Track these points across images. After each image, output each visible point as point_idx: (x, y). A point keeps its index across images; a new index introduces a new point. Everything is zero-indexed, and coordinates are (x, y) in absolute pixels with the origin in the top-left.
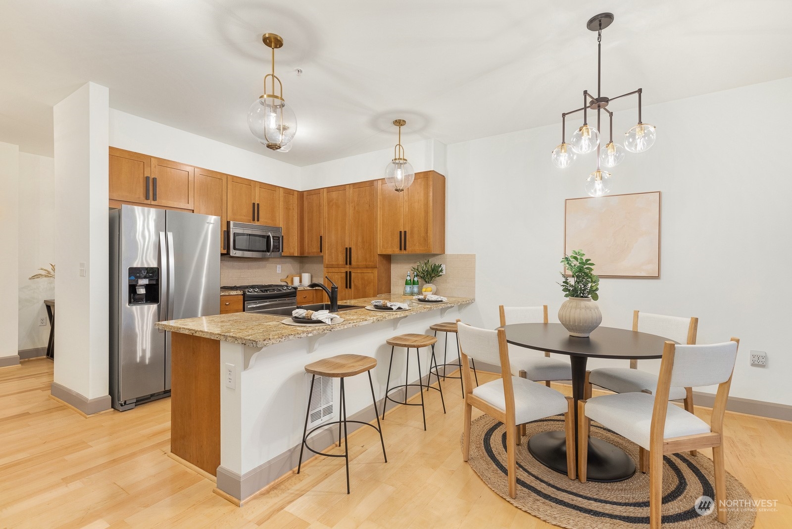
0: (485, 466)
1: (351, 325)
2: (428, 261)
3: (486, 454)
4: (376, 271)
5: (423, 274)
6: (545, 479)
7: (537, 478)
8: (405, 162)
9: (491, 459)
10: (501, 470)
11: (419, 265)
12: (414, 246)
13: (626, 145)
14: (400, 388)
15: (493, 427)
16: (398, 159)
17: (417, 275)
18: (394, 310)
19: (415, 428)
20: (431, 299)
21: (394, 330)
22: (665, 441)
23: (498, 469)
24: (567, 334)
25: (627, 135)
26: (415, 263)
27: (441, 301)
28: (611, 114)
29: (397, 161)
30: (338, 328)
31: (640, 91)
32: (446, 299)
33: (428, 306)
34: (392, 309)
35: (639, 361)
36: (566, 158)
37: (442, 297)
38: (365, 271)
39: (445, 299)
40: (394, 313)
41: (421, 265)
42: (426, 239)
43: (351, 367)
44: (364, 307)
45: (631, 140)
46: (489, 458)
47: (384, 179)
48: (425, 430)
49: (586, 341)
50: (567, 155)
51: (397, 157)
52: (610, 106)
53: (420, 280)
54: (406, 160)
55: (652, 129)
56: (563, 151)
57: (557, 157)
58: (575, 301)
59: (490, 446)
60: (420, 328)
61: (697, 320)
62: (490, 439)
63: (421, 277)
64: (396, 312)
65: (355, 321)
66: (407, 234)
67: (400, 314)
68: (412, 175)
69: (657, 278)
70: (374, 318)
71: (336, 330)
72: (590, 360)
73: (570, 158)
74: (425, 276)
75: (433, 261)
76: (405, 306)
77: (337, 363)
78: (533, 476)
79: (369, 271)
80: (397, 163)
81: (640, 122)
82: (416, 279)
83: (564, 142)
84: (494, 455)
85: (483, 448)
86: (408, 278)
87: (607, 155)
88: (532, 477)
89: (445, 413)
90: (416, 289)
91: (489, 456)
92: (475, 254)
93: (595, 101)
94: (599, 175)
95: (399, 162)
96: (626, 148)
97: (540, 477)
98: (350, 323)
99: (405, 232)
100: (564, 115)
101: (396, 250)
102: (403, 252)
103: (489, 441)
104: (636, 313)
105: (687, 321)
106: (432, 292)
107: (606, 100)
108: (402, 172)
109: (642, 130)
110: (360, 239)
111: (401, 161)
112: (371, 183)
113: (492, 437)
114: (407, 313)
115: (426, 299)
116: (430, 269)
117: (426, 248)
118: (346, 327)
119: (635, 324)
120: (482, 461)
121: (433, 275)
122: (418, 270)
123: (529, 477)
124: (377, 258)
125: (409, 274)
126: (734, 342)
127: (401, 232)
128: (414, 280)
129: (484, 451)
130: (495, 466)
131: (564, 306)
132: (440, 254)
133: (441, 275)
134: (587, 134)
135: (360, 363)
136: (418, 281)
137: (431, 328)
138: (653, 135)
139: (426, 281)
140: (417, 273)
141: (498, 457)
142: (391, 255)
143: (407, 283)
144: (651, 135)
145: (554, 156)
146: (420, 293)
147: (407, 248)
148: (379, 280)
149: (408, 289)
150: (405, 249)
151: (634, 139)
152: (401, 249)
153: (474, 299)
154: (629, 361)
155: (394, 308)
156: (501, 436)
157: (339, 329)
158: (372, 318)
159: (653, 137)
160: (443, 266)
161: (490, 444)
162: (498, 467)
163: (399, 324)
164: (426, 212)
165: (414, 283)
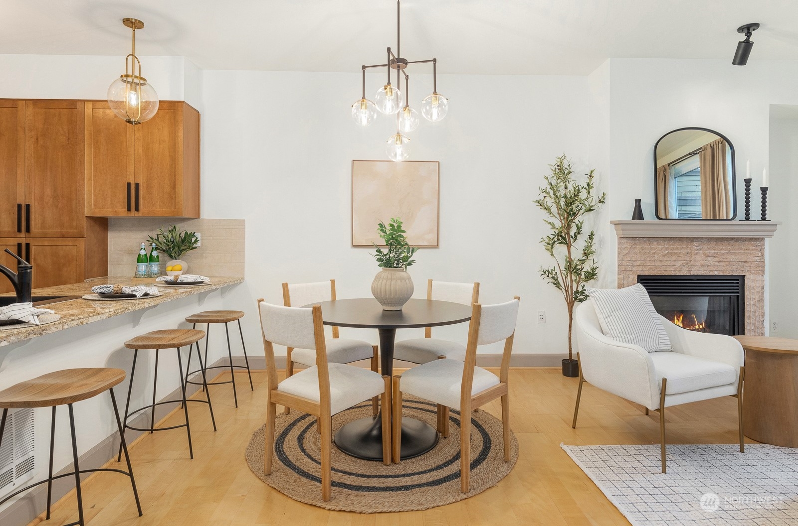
0: (285, 478)
1: (75, 323)
2: (175, 227)
3: (282, 465)
4: (82, 244)
5: (168, 245)
6: (354, 471)
7: (345, 473)
8: (142, 82)
9: (290, 467)
10: (304, 476)
11: (159, 233)
12: (151, 205)
13: (424, 112)
14: (142, 411)
15: (283, 432)
16: (132, 76)
17: (156, 249)
18: (138, 297)
19: (175, 459)
20: (185, 280)
21: (133, 327)
22: (472, 398)
23: (301, 477)
24: (380, 308)
25: (424, 102)
26: (151, 230)
27: (202, 282)
28: (407, 77)
29: (130, 79)
30: (53, 328)
31: (435, 61)
32: (208, 279)
33: (182, 290)
34: (134, 296)
35: (433, 328)
36: (367, 115)
37: (202, 277)
38: (60, 242)
39: (206, 280)
40: (138, 301)
41: (162, 232)
42: (173, 196)
43: (82, 386)
44: (80, 297)
45: (428, 108)
46: (287, 468)
47: (106, 101)
48: (192, 458)
49: (398, 314)
50: (368, 112)
51: (130, 73)
52: (409, 69)
53: (160, 255)
54: (145, 80)
55: (445, 101)
56: (363, 107)
57: (356, 112)
58: (388, 273)
59: (285, 455)
60: (171, 321)
61: (479, 284)
62: (282, 447)
63: (164, 251)
64: (142, 301)
65: (82, 317)
66: (141, 188)
67: (148, 303)
68: (154, 102)
69: (436, 247)
70: (111, 310)
71: (50, 332)
72: (398, 331)
73: (371, 117)
74: (170, 248)
75: (182, 229)
76: (153, 291)
77: (52, 385)
78: (341, 471)
79: (69, 242)
80: (130, 83)
81: (435, 92)
82: (155, 254)
83: (364, 98)
84: (292, 463)
85: (277, 459)
86: (143, 252)
87: (404, 119)
88: (339, 474)
89: (215, 430)
90: (155, 268)
91: (287, 466)
92: (244, 220)
93: (396, 60)
94: (399, 138)
95: (133, 80)
96: (423, 114)
97: (348, 470)
98: (73, 320)
99: (137, 185)
100: (364, 67)
101: (122, 211)
102: (134, 214)
103: (282, 449)
104: (430, 282)
105: (471, 286)
106: (182, 272)
107: (405, 62)
108: (138, 96)
109: (436, 100)
110: (48, 191)
111: (137, 81)
112: (72, 104)
113: (285, 444)
114: (159, 300)
115: (178, 281)
116: (177, 239)
117: (173, 209)
118: (66, 327)
119: (430, 294)
120: (279, 474)
121: (183, 248)
122: (158, 240)
123: (336, 474)
124: (84, 223)
125: (143, 247)
126: (516, 300)
127: (129, 184)
128: (151, 255)
129: (279, 462)
130: (296, 474)
131: (378, 277)
132: (193, 219)
133: (196, 248)
134: (391, 94)
135: (95, 378)
136: (157, 256)
137: (188, 320)
138: (445, 106)
139: (171, 256)
140: (156, 245)
141: (297, 464)
142: (107, 219)
143: (140, 260)
144: (444, 107)
145: (354, 110)
146: (163, 272)
147: (141, 207)
148: (87, 256)
149: (143, 268)
150: (137, 209)
151: (431, 107)
152: (129, 209)
153: (243, 279)
154: (424, 328)
155: (139, 294)
156: (296, 440)
157: (55, 330)
158: (108, 311)
159: (446, 108)
160: (198, 235)
161: (284, 453)
162: (300, 475)
163: (142, 319)
164: (174, 159)
165: (151, 259)
